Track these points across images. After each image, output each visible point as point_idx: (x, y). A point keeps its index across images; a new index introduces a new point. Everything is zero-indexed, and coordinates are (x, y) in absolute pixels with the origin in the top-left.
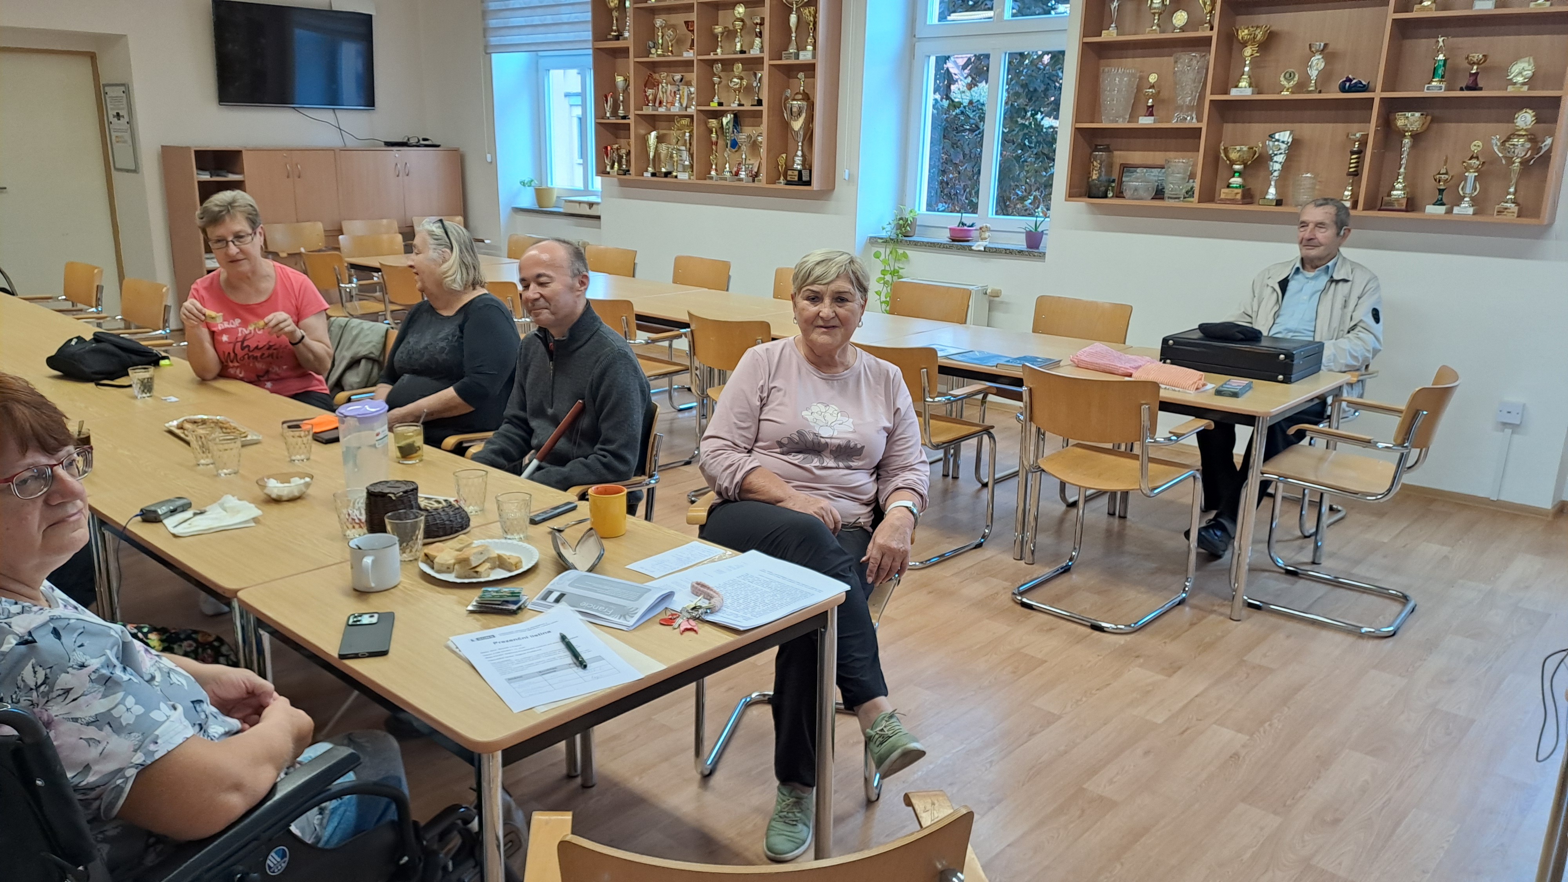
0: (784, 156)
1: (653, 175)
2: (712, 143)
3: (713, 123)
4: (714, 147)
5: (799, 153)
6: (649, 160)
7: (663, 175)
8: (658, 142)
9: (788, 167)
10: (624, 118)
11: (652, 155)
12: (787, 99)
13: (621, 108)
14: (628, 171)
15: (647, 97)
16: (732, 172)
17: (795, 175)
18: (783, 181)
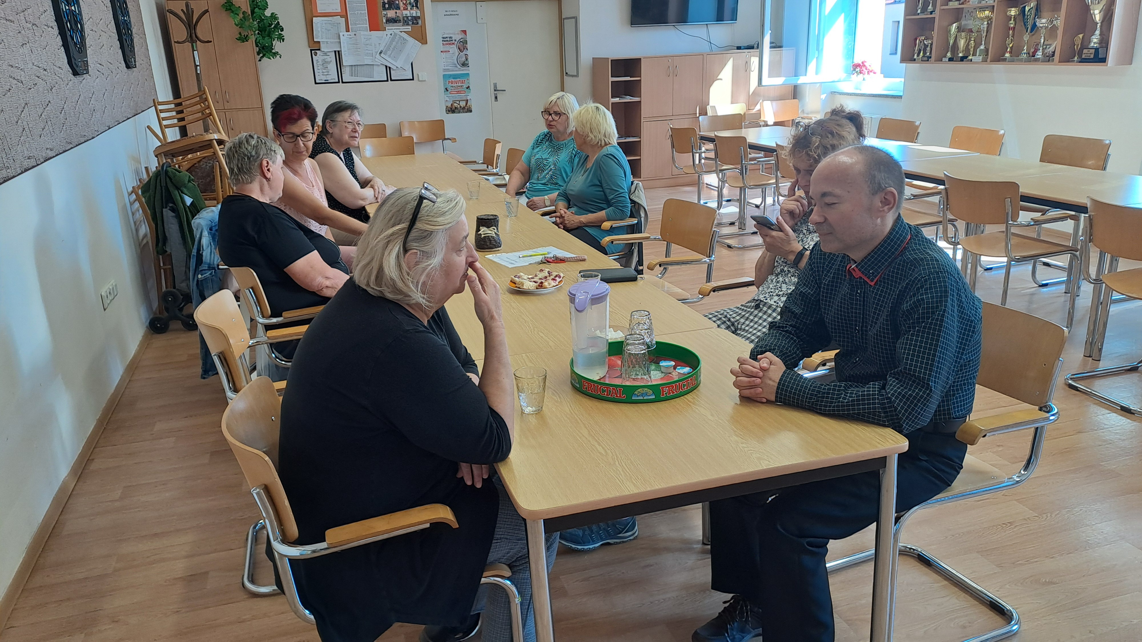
0: (1081, 36)
1: (951, 60)
2: (1009, 28)
3: (1013, 11)
4: (1011, 32)
5: (1098, 32)
6: (949, 47)
9: (1084, 45)
10: (932, 13)
11: (951, 42)
13: (930, 3)
14: (930, 57)
16: (1029, 53)
17: (1091, 54)
18: (1076, 58)
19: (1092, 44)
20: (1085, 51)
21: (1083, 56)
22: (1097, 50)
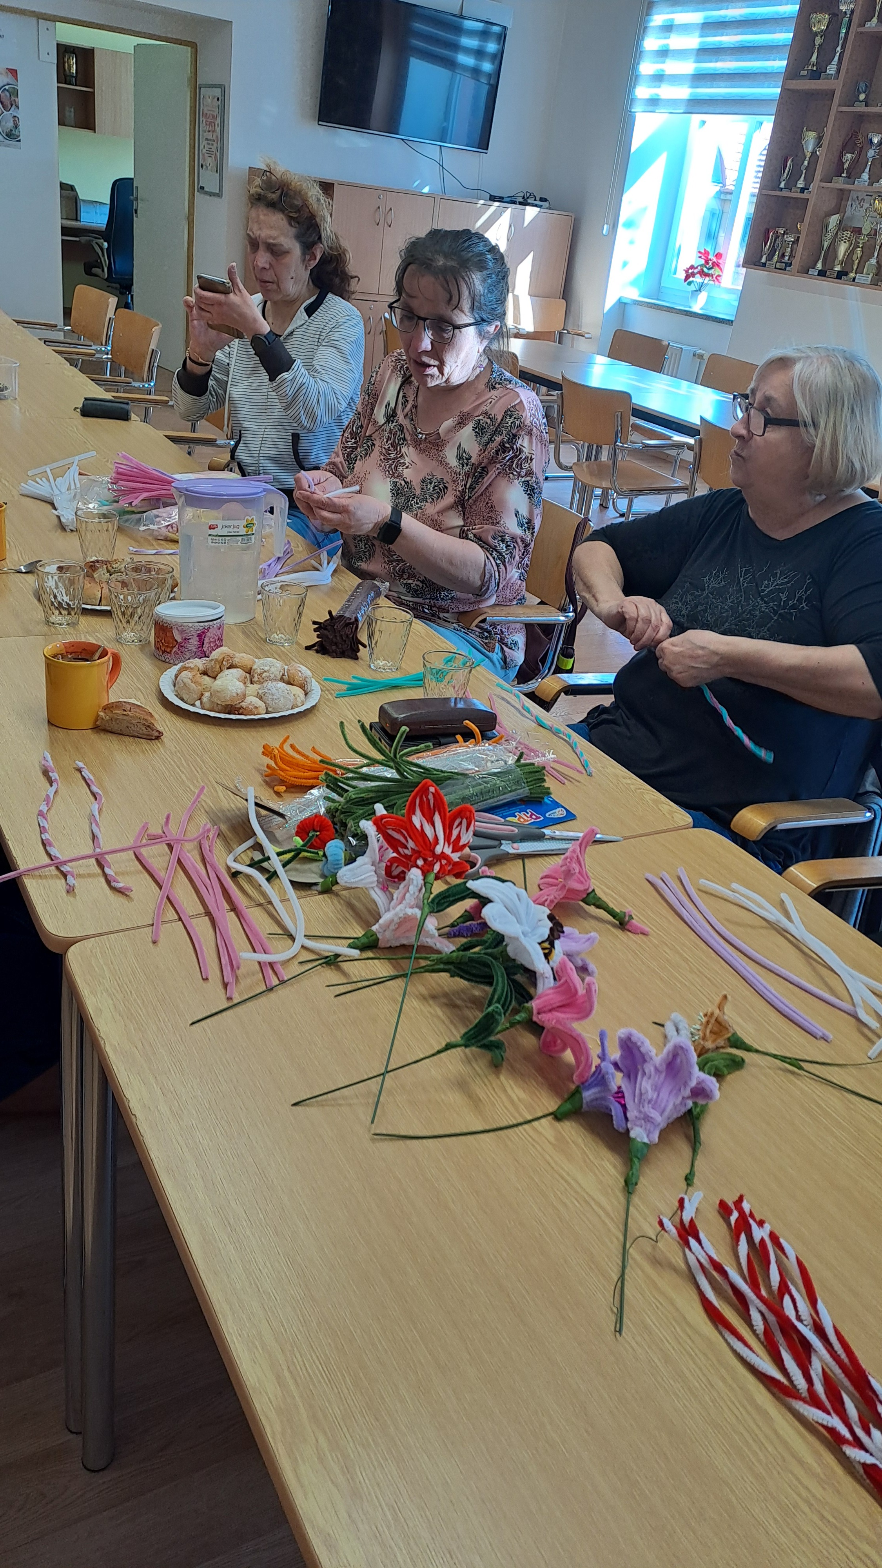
1: (822, 273)
6: (821, 253)
7: (836, 275)
8: (839, 229)
10: (802, 190)
11: (826, 244)
13: (803, 176)
14: (790, 265)
15: (843, 164)
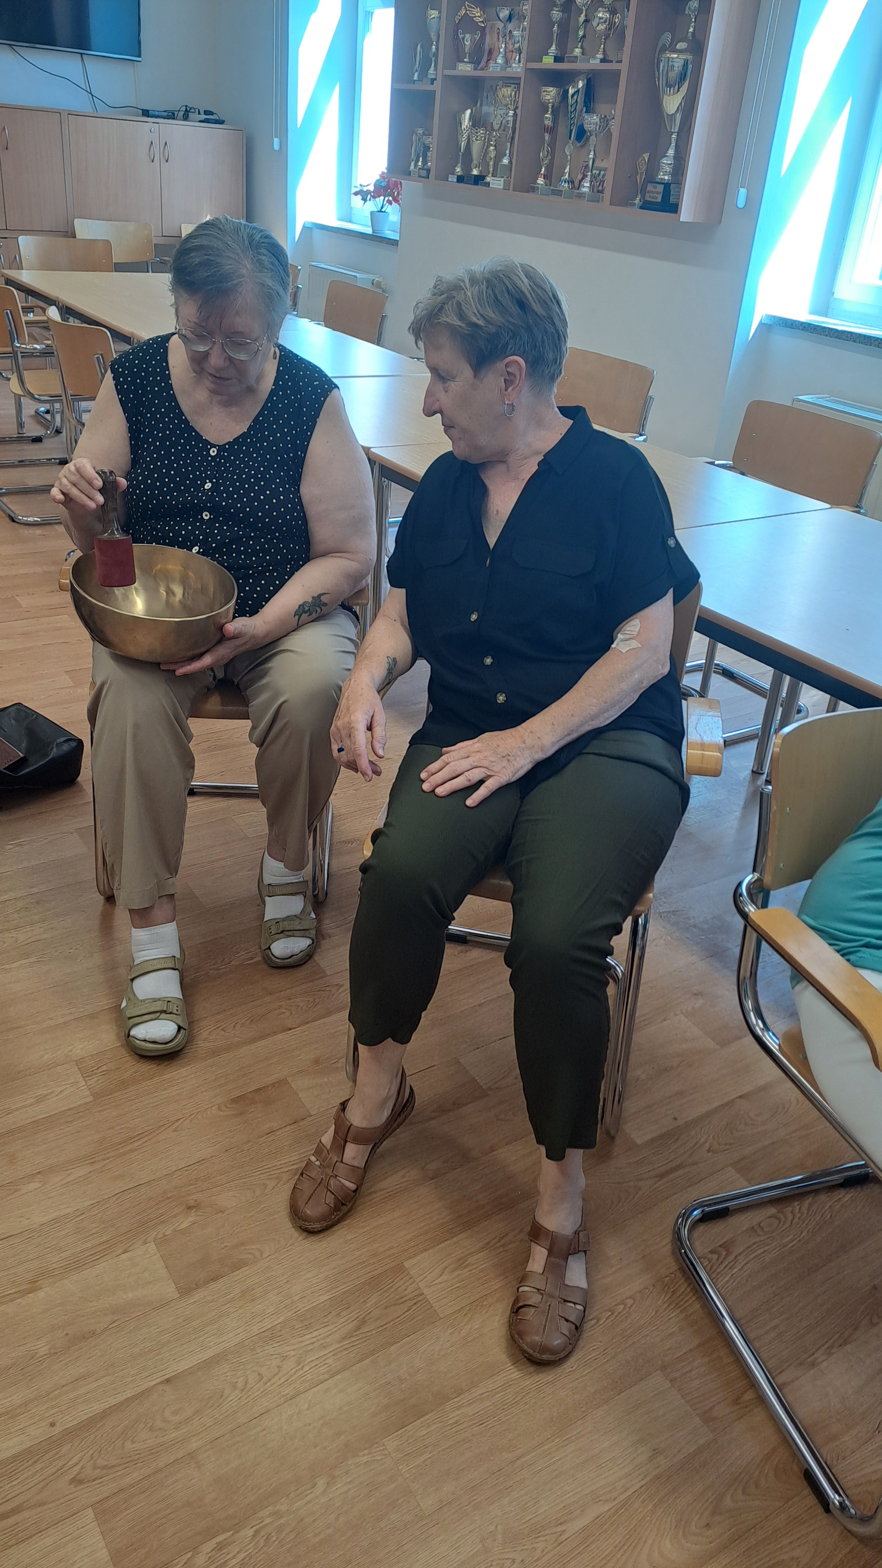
0: (647, 158)
1: (460, 179)
2: (545, 128)
3: (550, 94)
4: (548, 136)
5: (671, 152)
6: (458, 154)
7: (473, 180)
8: (473, 127)
9: (651, 178)
10: (433, 82)
11: (462, 146)
12: (664, 49)
13: (433, 65)
14: (430, 171)
16: (572, 182)
17: (658, 193)
18: (637, 201)
19: (661, 176)
20: (650, 187)
21: (647, 198)
22: (667, 186)
